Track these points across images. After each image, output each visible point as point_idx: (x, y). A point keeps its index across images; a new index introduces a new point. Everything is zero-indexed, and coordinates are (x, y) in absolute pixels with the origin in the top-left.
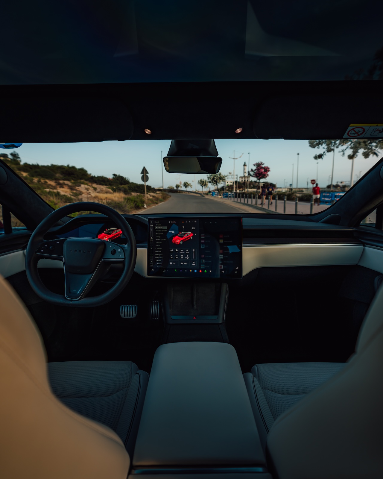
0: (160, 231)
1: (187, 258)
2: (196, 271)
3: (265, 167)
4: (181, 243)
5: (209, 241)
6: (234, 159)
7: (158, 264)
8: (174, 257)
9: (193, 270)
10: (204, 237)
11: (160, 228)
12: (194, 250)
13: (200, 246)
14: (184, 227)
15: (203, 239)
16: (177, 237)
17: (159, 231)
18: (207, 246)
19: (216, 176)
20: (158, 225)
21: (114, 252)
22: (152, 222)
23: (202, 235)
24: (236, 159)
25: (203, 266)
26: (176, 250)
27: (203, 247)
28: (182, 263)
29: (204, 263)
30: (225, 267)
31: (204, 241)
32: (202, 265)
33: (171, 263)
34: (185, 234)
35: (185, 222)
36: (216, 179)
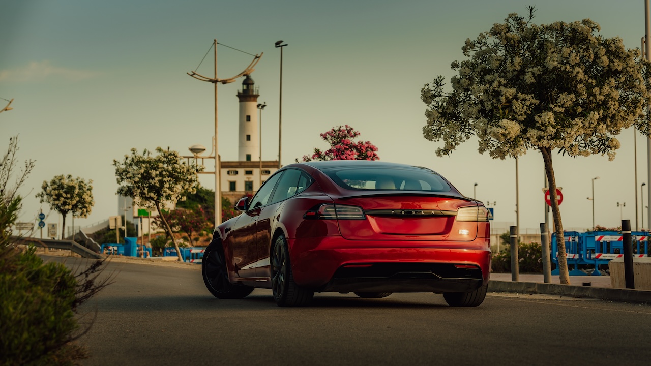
3: (361, 143)
6: (215, 82)
19: (156, 169)
24: (224, 82)
36: (156, 182)
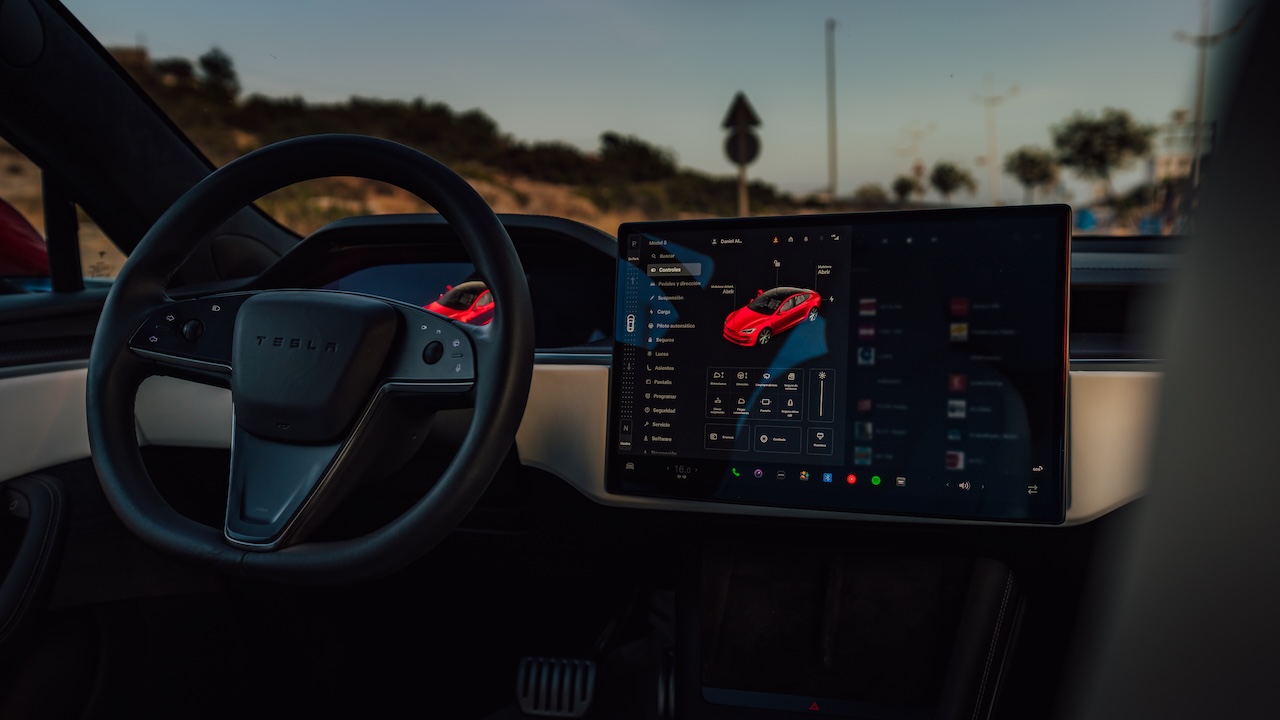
0: (670, 284)
1: (790, 414)
2: (828, 478)
4: (763, 339)
5: (898, 332)
7: (654, 438)
8: (730, 406)
9: (817, 472)
10: (872, 313)
11: (669, 270)
12: (822, 375)
13: (853, 357)
14: (778, 264)
15: (867, 322)
16: (745, 311)
17: (666, 284)
18: (888, 356)
20: (662, 256)
21: (434, 354)
22: (634, 243)
23: (863, 301)
25: (863, 456)
26: (741, 376)
27: (867, 359)
28: (764, 439)
29: (871, 438)
30: (971, 461)
31: (871, 332)
32: (857, 449)
33: (713, 436)
34: (782, 297)
35: (784, 240)
